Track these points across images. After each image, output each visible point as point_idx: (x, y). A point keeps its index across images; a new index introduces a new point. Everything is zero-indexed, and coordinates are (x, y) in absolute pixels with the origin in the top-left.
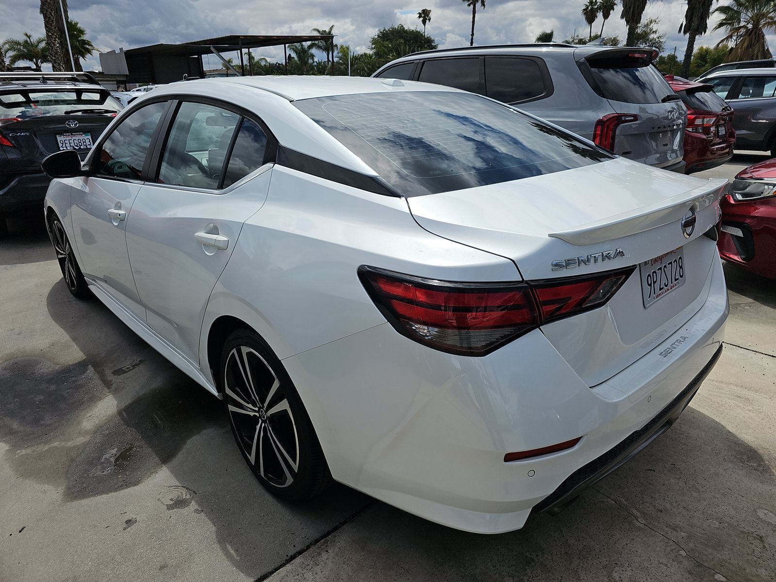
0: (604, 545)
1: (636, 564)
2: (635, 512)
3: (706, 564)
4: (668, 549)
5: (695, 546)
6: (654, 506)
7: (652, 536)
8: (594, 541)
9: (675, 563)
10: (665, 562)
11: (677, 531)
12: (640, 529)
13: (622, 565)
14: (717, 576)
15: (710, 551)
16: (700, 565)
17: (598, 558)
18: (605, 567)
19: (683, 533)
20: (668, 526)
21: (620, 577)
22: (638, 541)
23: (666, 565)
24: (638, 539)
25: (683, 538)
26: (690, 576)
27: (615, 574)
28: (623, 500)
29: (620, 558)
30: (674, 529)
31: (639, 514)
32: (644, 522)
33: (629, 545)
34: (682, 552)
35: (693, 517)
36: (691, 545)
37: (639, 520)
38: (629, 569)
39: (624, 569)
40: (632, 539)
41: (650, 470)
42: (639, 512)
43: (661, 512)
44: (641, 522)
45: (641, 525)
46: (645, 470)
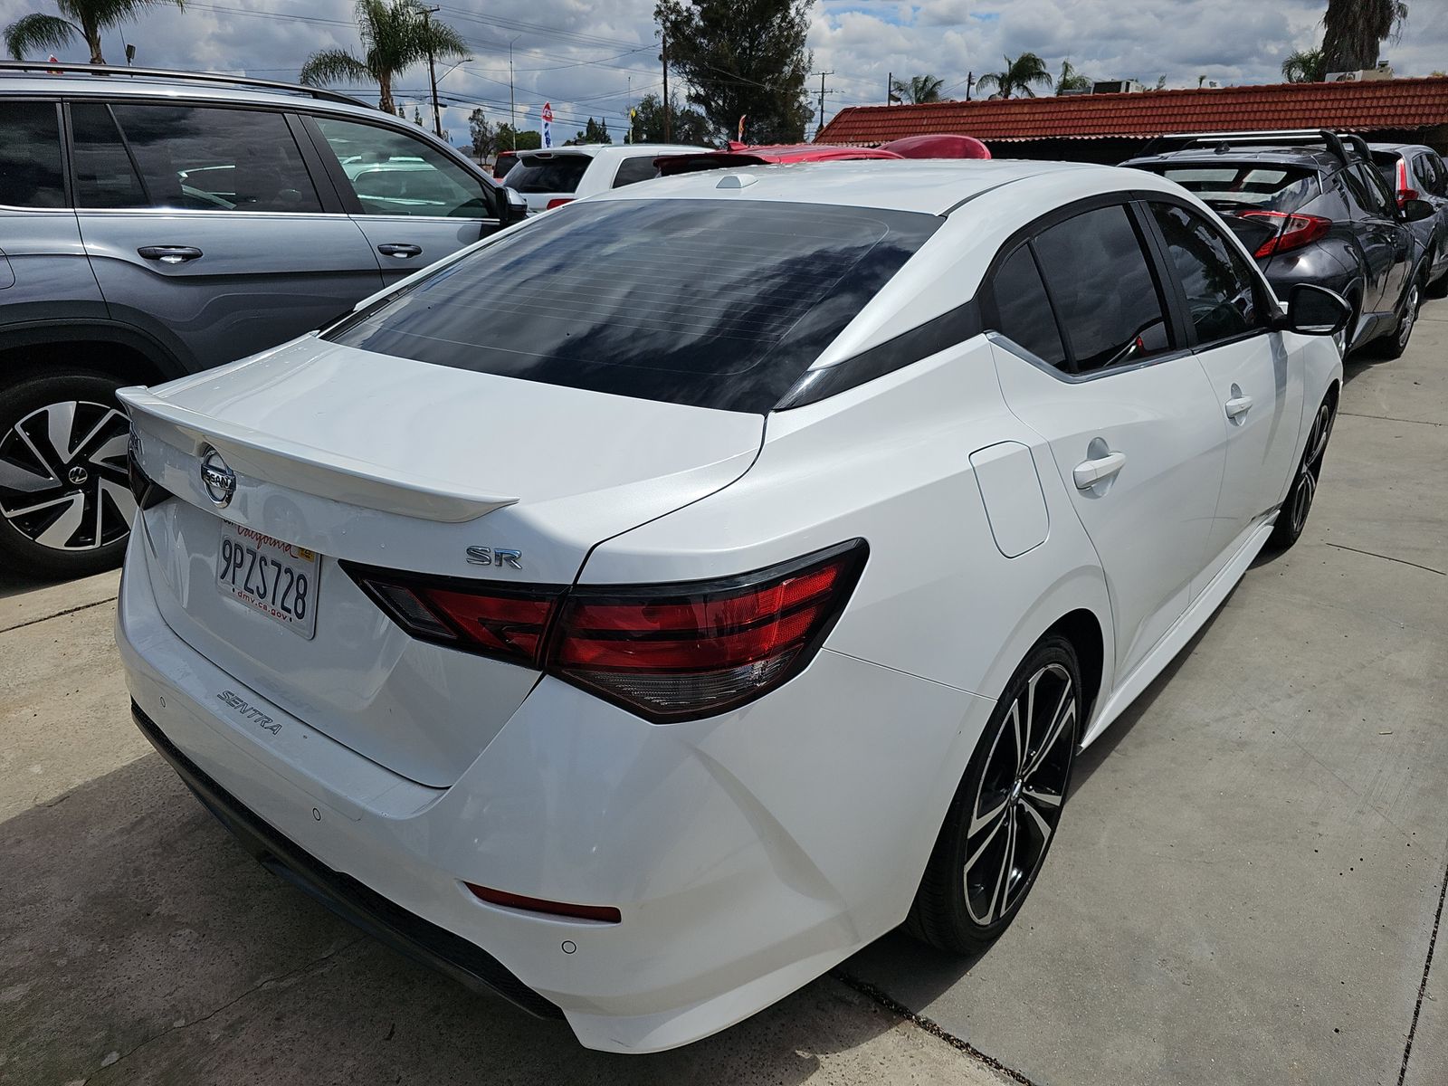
0: (243, 930)
1: (192, 958)
2: (292, 981)
3: (142, 1048)
4: (196, 1006)
5: (183, 1046)
6: (294, 1013)
7: (232, 991)
8: (255, 918)
9: (168, 1007)
10: (176, 994)
11: (225, 1029)
12: (252, 979)
13: (197, 942)
14: (114, 1056)
15: (164, 1064)
16: (145, 1040)
17: (224, 918)
18: (205, 923)
19: (217, 1036)
20: (242, 1020)
21: (180, 935)
22: (230, 971)
23: (171, 994)
24: (234, 971)
25: (209, 1033)
26: (137, 1018)
27: (188, 931)
28: (325, 970)
29: (210, 942)
30: (230, 1026)
31: (284, 984)
32: (265, 987)
33: (228, 957)
34: (182, 1022)
35: (246, 1066)
36: (189, 1041)
37: (272, 983)
38: (188, 948)
39: (190, 943)
40: (237, 964)
41: (392, 1033)
42: (290, 987)
43: (277, 1019)
44: (266, 985)
45: (259, 983)
46: (394, 1025)
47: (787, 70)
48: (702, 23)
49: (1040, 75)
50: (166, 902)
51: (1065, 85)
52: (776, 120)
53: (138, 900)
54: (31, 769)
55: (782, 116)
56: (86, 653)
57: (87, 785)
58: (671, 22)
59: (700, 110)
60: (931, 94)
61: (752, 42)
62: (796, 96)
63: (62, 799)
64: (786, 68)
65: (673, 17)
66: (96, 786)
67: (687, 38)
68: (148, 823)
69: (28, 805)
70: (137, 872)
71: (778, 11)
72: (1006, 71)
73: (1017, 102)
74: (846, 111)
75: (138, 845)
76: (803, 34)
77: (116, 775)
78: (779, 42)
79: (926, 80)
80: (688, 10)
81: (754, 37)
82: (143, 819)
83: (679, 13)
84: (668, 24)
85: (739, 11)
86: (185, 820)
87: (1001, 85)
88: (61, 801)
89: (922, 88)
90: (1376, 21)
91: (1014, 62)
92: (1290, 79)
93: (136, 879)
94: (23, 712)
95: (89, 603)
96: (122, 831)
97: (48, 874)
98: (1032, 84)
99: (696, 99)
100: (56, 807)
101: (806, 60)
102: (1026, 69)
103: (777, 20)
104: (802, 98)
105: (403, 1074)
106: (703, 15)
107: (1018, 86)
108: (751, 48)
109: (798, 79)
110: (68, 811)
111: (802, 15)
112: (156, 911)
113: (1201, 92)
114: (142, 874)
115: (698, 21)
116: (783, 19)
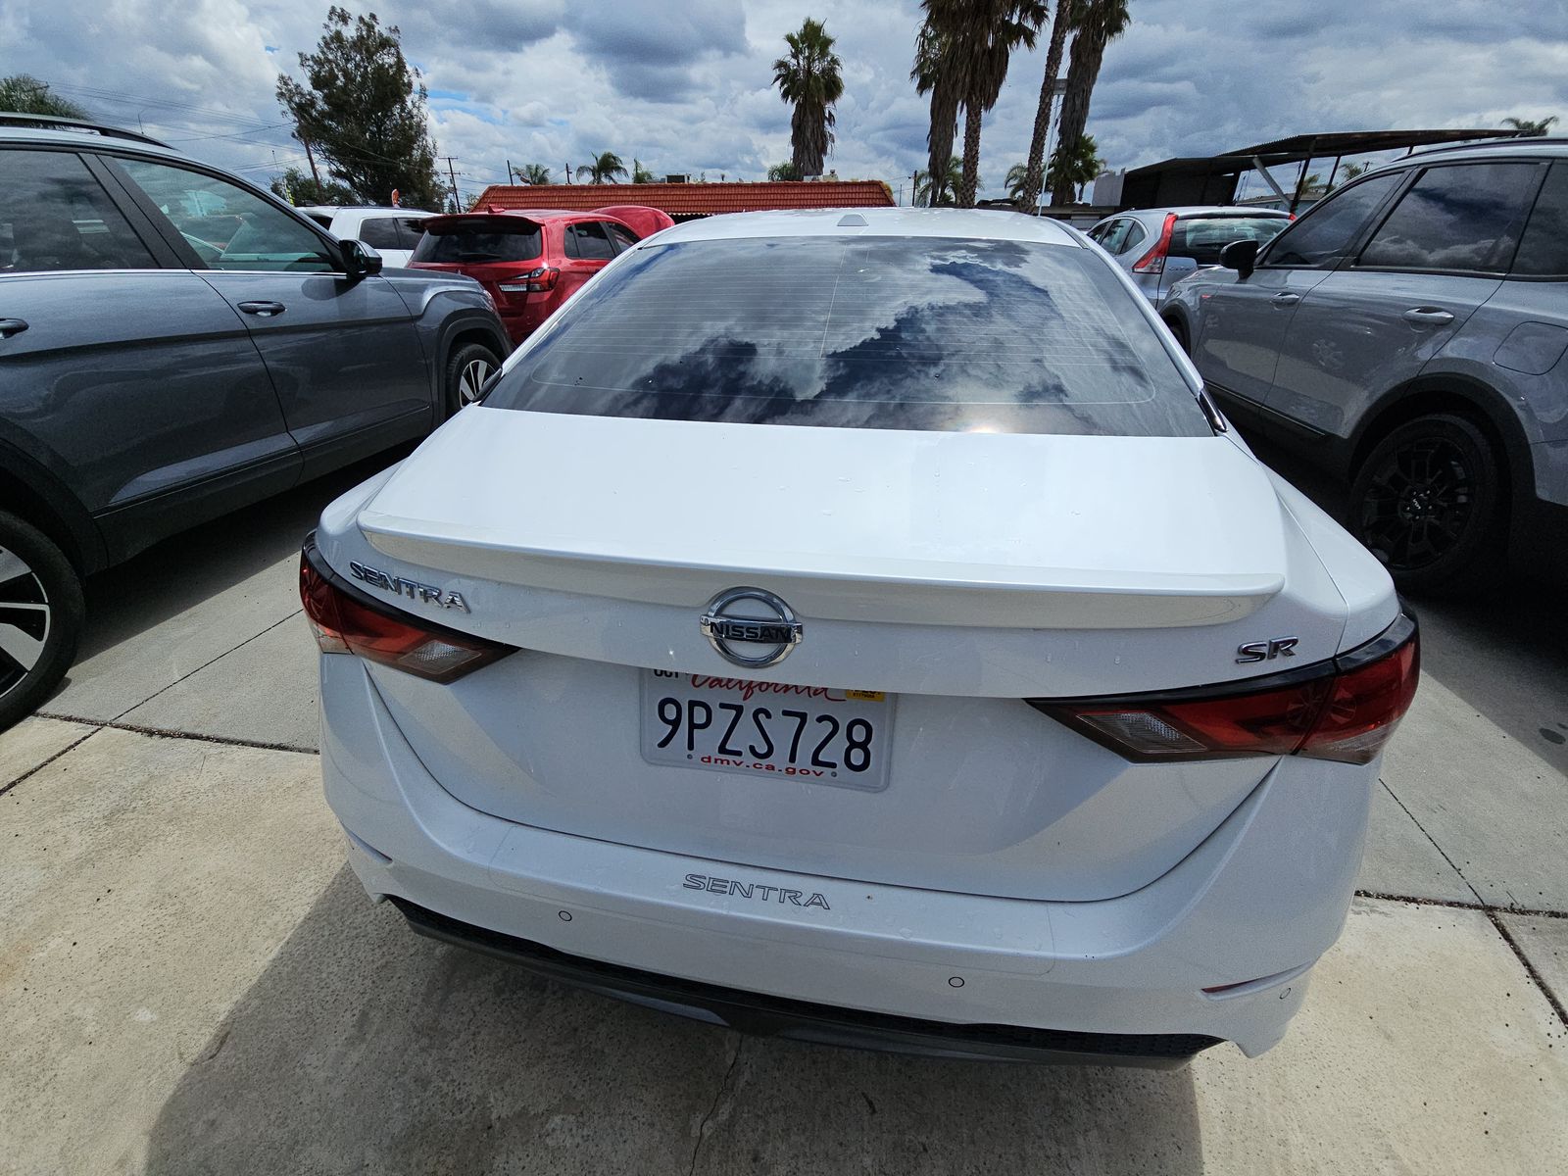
0: (618, 1082)
1: (595, 1149)
2: (726, 1109)
6: (764, 1142)
7: (678, 1159)
8: (619, 1061)
12: (685, 1132)
13: (581, 1125)
17: (584, 1081)
18: (568, 1098)
21: (554, 1130)
22: (653, 1137)
24: (656, 1135)
27: (557, 1119)
28: (747, 1076)
29: (596, 1117)
31: (722, 1117)
32: (707, 1133)
33: (635, 1124)
37: (709, 1123)
38: (578, 1140)
39: (574, 1131)
40: (652, 1125)
41: (870, 1104)
42: (731, 1116)
43: (755, 1160)
44: (705, 1129)
45: (695, 1132)
46: (863, 1094)
47: (417, 154)
48: (326, 107)
49: (618, 169)
50: (496, 1099)
51: (639, 178)
52: (416, 195)
53: (459, 1116)
54: (136, 1018)
55: (422, 191)
56: (75, 837)
57: (240, 1008)
58: (296, 104)
59: (345, 184)
60: (543, 180)
61: (379, 128)
62: (430, 176)
63: (222, 1040)
64: (415, 152)
65: (297, 99)
66: (256, 1002)
67: (314, 119)
68: (376, 1017)
69: (178, 1070)
70: (423, 1082)
71: (395, 103)
72: (595, 164)
73: (605, 188)
74: (491, 189)
75: (390, 1048)
76: (423, 124)
77: (273, 974)
78: (404, 130)
79: (537, 168)
80: (310, 94)
81: (379, 123)
82: (364, 1014)
83: (303, 95)
84: (294, 105)
85: (359, 99)
86: (423, 989)
87: (594, 175)
88: (222, 1043)
89: (536, 175)
90: (820, 143)
91: (599, 158)
92: (772, 179)
93: (428, 1094)
94: (52, 945)
95: (23, 772)
96: (351, 1042)
97: (299, 1147)
98: (614, 175)
99: (338, 174)
100: (222, 1054)
101: (431, 145)
102: (607, 165)
103: (396, 109)
104: (435, 178)
105: (923, 1139)
106: (327, 99)
107: (606, 176)
108: (379, 131)
109: (427, 162)
110: (245, 1051)
111: (418, 108)
112: (494, 1116)
113: (722, 186)
114: (430, 1082)
115: (321, 105)
116: (403, 109)
